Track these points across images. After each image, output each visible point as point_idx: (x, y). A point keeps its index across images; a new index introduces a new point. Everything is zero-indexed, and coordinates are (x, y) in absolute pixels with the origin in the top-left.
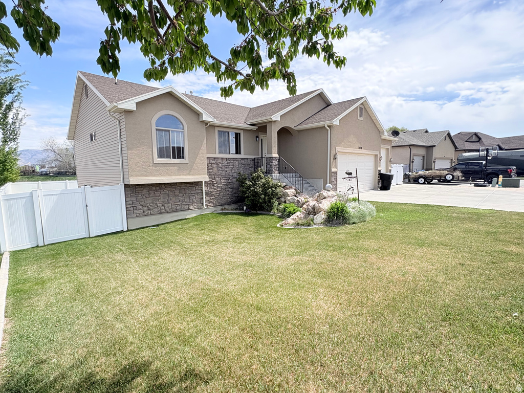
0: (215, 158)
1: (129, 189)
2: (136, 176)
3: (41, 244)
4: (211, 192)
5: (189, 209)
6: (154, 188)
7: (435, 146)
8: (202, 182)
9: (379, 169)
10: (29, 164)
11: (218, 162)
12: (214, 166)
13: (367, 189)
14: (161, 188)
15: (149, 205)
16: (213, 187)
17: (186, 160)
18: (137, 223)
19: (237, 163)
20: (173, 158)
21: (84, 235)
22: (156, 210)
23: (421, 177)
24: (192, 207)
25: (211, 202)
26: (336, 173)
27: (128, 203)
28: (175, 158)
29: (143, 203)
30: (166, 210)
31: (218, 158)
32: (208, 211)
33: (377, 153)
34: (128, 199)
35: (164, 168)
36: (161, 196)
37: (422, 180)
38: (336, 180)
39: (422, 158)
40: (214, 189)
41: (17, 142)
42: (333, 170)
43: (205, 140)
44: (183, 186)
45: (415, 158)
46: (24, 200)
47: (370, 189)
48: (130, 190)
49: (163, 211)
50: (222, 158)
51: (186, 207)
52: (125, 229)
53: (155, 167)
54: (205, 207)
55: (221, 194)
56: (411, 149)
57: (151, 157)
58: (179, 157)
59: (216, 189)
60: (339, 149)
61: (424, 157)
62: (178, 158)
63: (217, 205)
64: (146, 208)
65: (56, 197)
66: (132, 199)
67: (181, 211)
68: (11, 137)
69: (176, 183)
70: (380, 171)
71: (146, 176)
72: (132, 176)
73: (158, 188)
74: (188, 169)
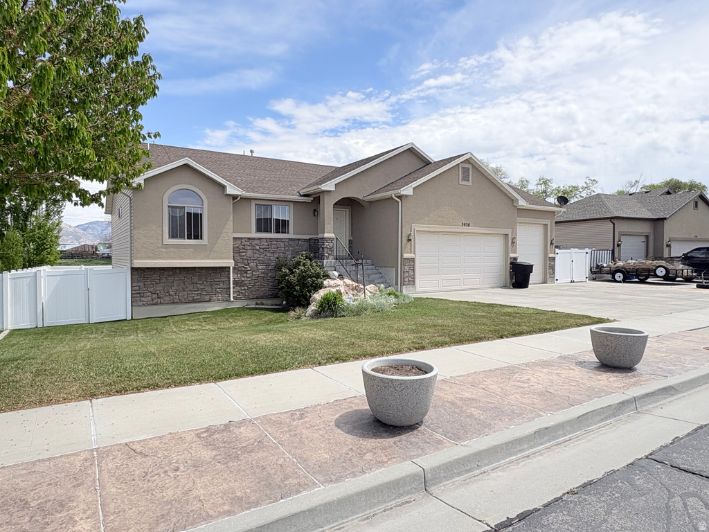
0: (249, 238)
1: (136, 273)
2: (142, 258)
3: (40, 325)
4: (243, 281)
5: (210, 301)
6: (166, 273)
7: (665, 219)
8: (229, 267)
9: (512, 255)
10: (90, 243)
11: (254, 243)
12: (249, 248)
13: (488, 286)
14: (174, 274)
15: (158, 292)
16: (245, 275)
17: (205, 241)
18: (143, 312)
19: (282, 244)
20: (188, 239)
21: (83, 320)
22: (167, 299)
23: (618, 270)
24: (214, 298)
25: (242, 293)
26: (413, 260)
27: (134, 288)
28: (191, 239)
29: (151, 290)
30: (180, 300)
31: (254, 239)
32: (238, 304)
33: (508, 231)
34: (134, 285)
35: (176, 250)
36: (175, 283)
37: (619, 276)
38: (414, 270)
39: (643, 239)
40: (247, 277)
41: (62, 215)
42: (406, 256)
43: (232, 217)
44: (204, 271)
45: (622, 238)
46: (29, 279)
47: (494, 285)
48: (138, 274)
49: (176, 300)
50: (260, 239)
51: (206, 297)
52: (129, 318)
53: (166, 248)
54: (232, 299)
55: (257, 284)
56: (614, 224)
57: (160, 237)
58: (196, 237)
59: (249, 277)
60: (416, 227)
61: (647, 237)
62: (194, 239)
63: (251, 297)
64: (155, 296)
65: (59, 277)
66: (140, 284)
67: (200, 302)
68: (55, 209)
69: (195, 268)
70: (515, 259)
71: (153, 258)
72: (137, 258)
73: (171, 273)
74: (208, 251)
